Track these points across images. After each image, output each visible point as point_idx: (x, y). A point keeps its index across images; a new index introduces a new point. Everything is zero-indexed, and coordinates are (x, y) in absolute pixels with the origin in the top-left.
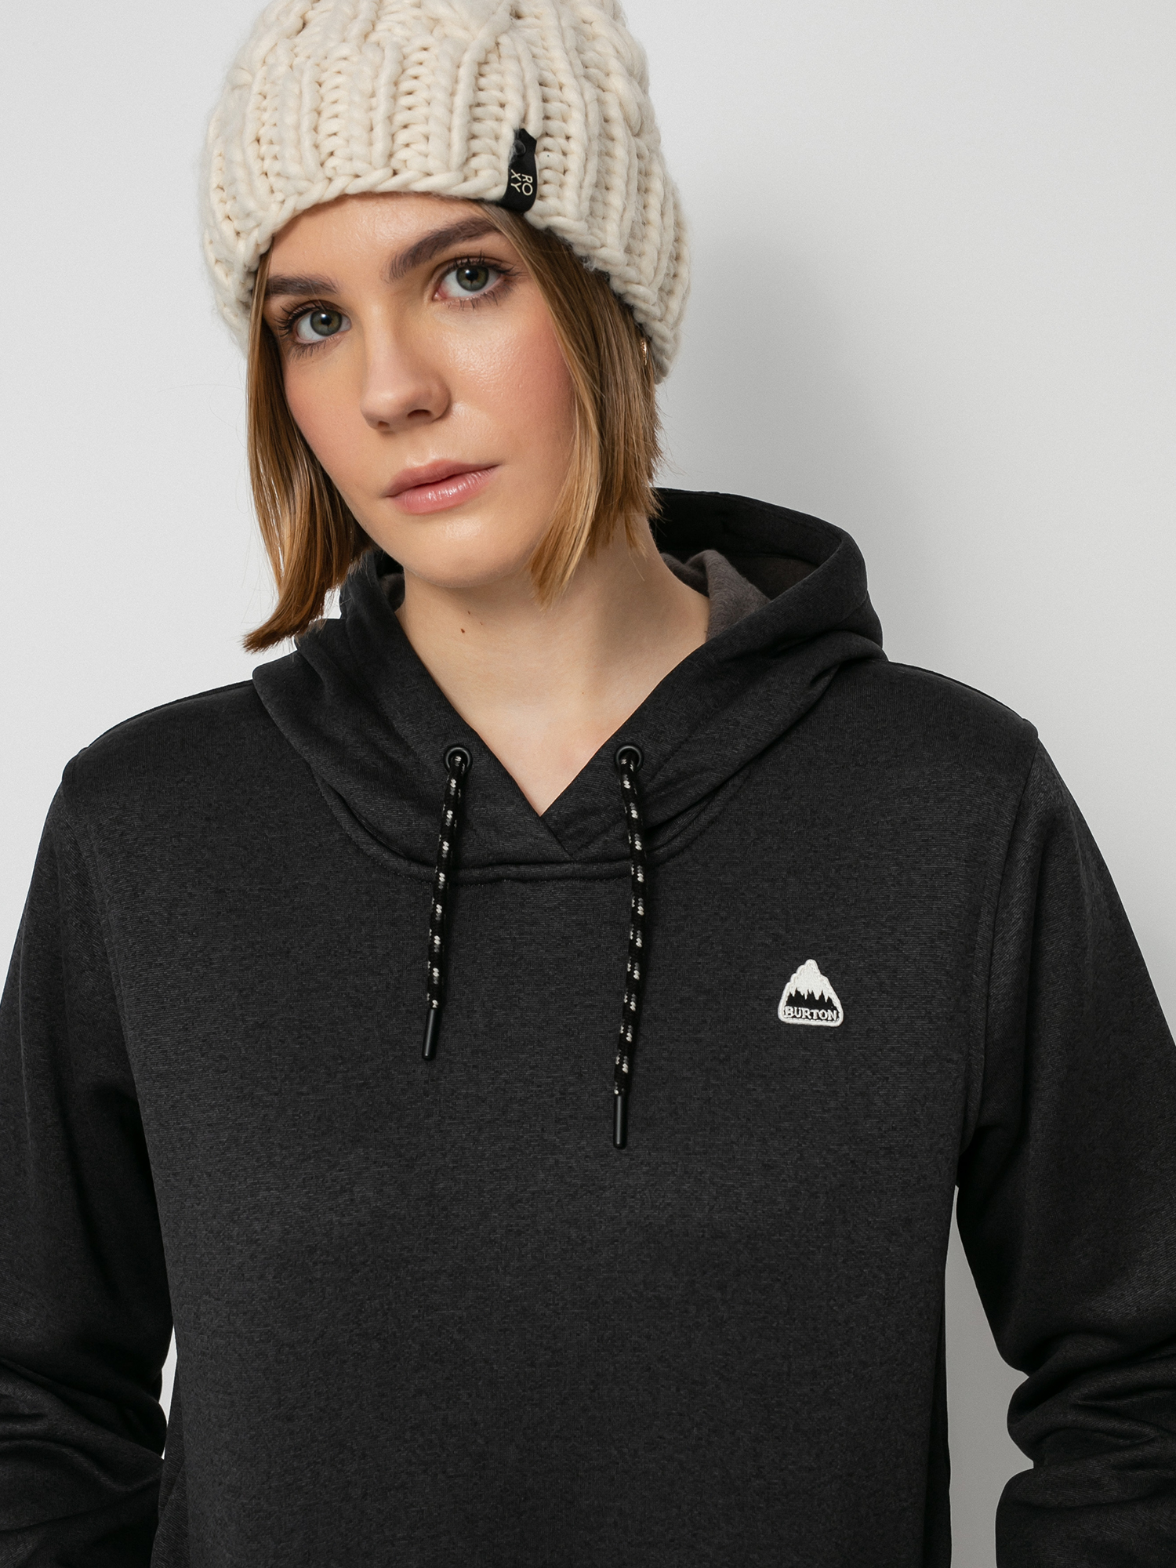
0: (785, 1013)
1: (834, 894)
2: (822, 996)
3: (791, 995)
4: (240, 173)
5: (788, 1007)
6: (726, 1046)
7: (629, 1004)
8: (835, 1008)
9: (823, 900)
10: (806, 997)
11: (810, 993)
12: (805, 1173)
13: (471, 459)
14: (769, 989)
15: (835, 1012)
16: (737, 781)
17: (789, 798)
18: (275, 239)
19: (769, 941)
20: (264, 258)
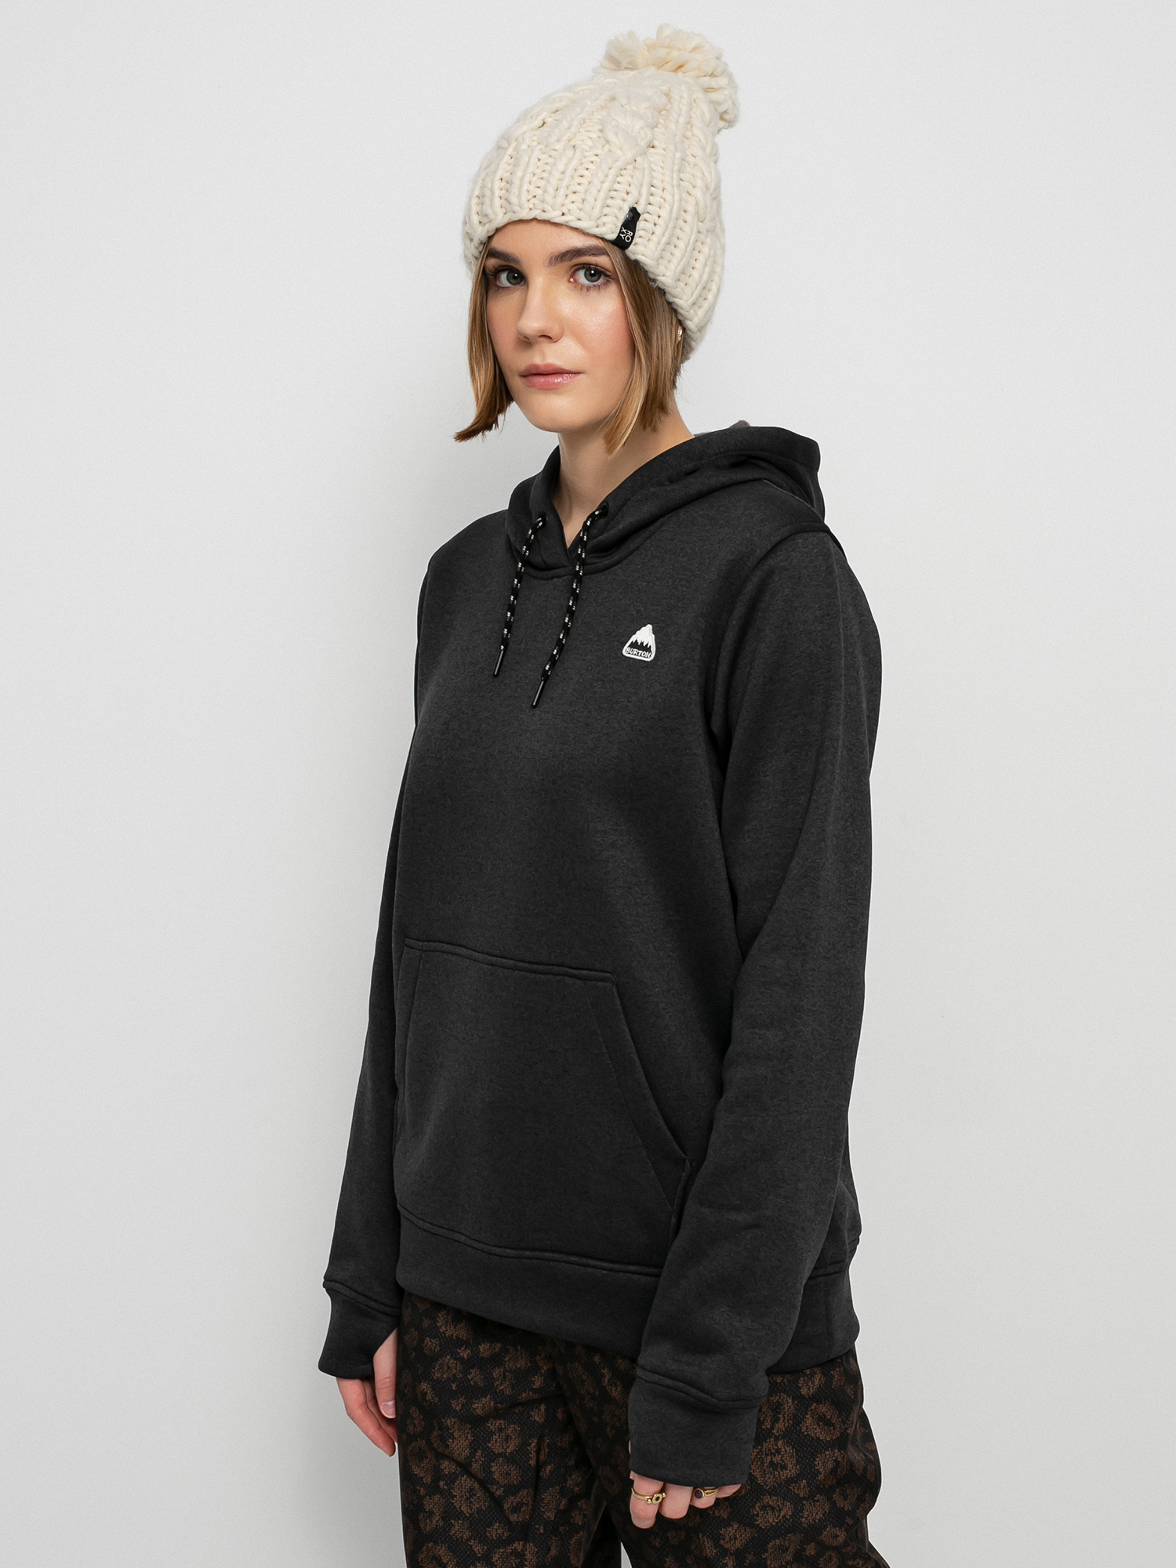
0: (626, 651)
2: (647, 645)
3: (633, 641)
4: (488, 193)
5: (629, 648)
8: (652, 652)
10: (639, 644)
11: (642, 642)
13: (567, 367)
14: (624, 637)
15: (651, 654)
18: (498, 230)
20: (490, 238)
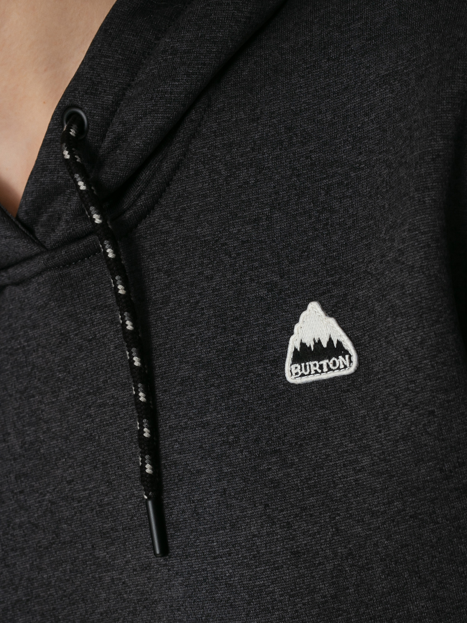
0: (292, 373)
1: (327, 219)
2: (330, 341)
3: (296, 349)
5: (295, 365)
6: (234, 426)
7: (137, 396)
8: (347, 352)
9: (316, 230)
10: (312, 348)
11: (317, 341)
12: (346, 547)
14: (273, 349)
15: (347, 356)
16: (193, 115)
17: (258, 119)
19: (263, 292)
